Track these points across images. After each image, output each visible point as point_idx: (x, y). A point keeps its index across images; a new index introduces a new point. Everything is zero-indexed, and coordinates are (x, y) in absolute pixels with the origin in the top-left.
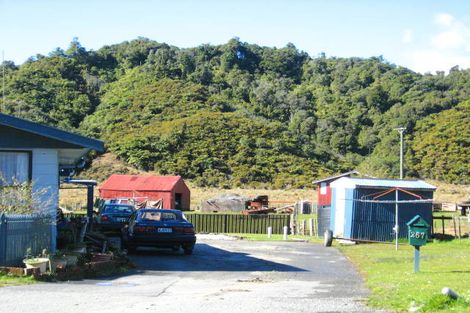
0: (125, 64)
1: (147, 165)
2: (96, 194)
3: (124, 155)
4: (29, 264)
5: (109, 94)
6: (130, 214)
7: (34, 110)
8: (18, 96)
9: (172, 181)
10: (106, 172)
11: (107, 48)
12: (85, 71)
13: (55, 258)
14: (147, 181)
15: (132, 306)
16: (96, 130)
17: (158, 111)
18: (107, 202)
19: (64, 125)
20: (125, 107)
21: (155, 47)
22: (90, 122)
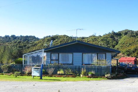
0: (123, 35)
1: (128, 55)
2: (118, 61)
3: (124, 53)
4: (106, 76)
5: (120, 41)
6: (126, 66)
7: (105, 45)
8: (102, 42)
9: (134, 59)
10: (120, 57)
11: (119, 32)
12: (115, 37)
13: (111, 75)
14: (129, 59)
15: (127, 85)
16: (118, 48)
17: (131, 44)
18: (121, 63)
19: (111, 48)
20: (123, 44)
21: (129, 31)
22: (116, 47)
